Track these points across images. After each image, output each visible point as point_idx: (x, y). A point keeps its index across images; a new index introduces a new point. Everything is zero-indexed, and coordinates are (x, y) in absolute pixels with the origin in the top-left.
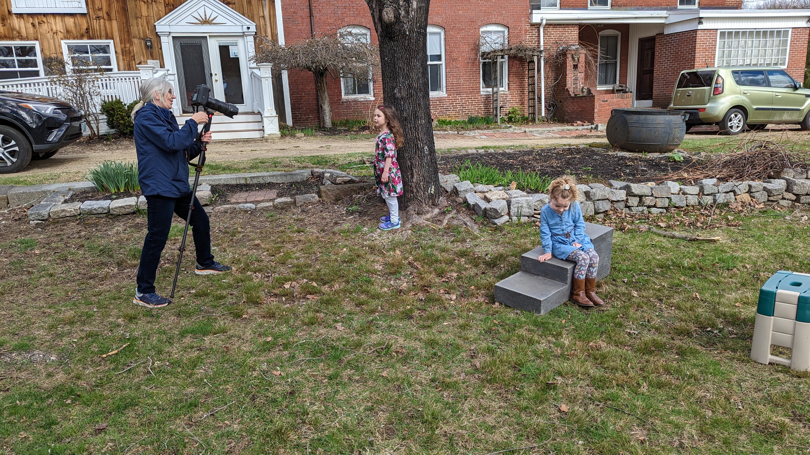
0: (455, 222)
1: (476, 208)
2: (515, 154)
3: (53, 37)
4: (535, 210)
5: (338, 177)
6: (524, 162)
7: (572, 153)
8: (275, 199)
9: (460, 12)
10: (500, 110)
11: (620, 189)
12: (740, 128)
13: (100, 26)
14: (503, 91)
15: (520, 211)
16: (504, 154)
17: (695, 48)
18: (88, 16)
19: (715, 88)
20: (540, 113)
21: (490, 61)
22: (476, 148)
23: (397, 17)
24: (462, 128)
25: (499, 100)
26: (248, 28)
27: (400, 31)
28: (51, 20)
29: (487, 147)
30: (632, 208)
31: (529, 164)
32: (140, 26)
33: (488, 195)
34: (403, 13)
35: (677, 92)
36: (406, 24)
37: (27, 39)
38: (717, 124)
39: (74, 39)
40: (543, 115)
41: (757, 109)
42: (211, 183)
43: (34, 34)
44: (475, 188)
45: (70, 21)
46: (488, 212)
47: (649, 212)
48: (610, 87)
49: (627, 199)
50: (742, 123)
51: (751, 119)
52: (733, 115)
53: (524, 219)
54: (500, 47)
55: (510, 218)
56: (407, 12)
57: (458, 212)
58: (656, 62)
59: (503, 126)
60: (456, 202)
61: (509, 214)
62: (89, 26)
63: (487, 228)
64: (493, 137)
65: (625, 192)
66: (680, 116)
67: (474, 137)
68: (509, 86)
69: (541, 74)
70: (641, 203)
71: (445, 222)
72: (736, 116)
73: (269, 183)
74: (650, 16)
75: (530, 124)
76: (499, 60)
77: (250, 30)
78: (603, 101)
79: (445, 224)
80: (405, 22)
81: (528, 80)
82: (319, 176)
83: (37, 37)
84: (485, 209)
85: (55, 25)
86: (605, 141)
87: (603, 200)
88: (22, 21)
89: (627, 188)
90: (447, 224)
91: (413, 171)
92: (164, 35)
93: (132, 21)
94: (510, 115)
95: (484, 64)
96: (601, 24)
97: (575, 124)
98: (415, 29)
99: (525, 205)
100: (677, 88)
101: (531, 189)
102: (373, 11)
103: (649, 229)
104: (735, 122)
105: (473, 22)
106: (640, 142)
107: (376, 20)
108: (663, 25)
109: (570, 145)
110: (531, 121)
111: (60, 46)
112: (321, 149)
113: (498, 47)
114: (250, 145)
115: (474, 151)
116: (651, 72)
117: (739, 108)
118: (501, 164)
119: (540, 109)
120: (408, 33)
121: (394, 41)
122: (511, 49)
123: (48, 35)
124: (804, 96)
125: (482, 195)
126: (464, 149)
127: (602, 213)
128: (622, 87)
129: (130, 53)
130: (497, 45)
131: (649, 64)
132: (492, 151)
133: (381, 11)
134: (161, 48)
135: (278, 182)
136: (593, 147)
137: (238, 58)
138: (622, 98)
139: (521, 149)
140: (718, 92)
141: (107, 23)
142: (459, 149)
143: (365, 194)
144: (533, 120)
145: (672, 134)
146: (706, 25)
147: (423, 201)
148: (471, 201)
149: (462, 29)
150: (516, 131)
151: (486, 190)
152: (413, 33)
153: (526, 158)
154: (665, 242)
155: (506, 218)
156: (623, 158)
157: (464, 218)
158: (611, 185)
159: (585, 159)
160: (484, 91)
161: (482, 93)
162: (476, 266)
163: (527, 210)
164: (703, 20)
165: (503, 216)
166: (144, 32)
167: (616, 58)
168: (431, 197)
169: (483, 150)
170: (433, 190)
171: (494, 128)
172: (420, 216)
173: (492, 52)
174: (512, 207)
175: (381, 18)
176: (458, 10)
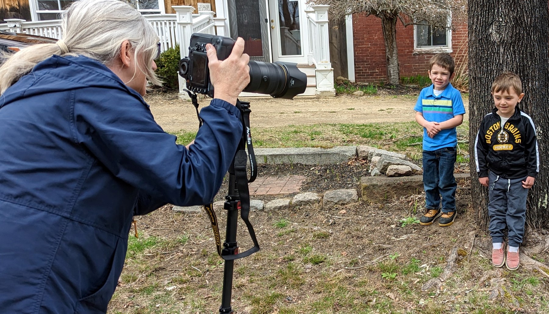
5: (389, 164)
8: (295, 194)
73: (295, 165)
82: (365, 158)
112: (381, 113)
135: (309, 163)
170: (546, 201)
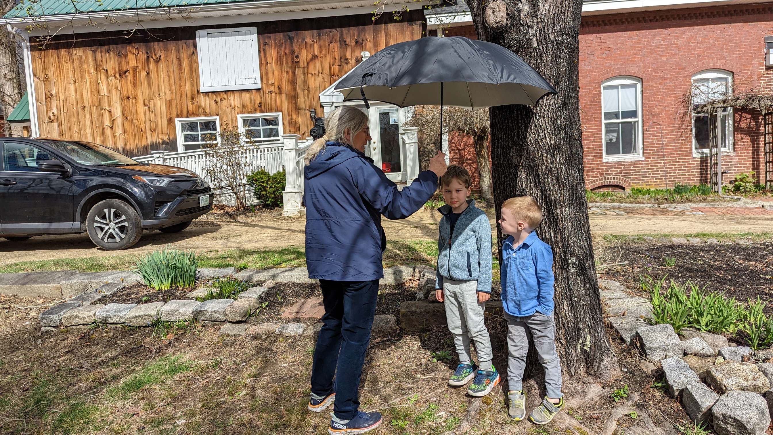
1: (687, 400)
2: (757, 249)
3: (231, 112)
9: (664, 59)
10: (722, 176)
13: (271, 99)
14: (726, 152)
18: (261, 91)
21: (707, 115)
23: (514, 16)
24: (666, 200)
25: (720, 164)
27: (520, 41)
28: (231, 96)
32: (306, 97)
33: (716, 370)
34: (525, 7)
36: (532, 27)
37: (211, 115)
39: (248, 113)
43: (216, 109)
44: (686, 344)
45: (246, 96)
46: (717, 420)
54: (722, 98)
57: (644, 402)
59: (727, 197)
60: (640, 371)
62: (261, 101)
64: (712, 214)
67: (682, 213)
68: (734, 145)
75: (769, 195)
76: (720, 114)
80: (530, 24)
83: (218, 113)
84: (710, 410)
85: (234, 101)
88: (207, 99)
92: (328, 105)
93: (300, 93)
94: (737, 183)
95: (698, 120)
98: (552, 37)
105: (683, 69)
110: (770, 191)
111: (236, 120)
113: (718, 97)
115: (683, 241)
120: (535, 45)
122: (738, 99)
123: (227, 110)
125: (700, 366)
126: (666, 236)
129: (296, 124)
130: (716, 95)
132: (713, 241)
137: (397, 125)
139: (767, 241)
141: (278, 97)
142: (658, 236)
148: (674, 378)
149: (667, 79)
150: (748, 206)
160: (698, 152)
161: (694, 155)
166: (310, 104)
168: (584, 357)
169: (698, 240)
170: (588, 343)
171: (714, 200)
173: (710, 103)
176: (661, 56)
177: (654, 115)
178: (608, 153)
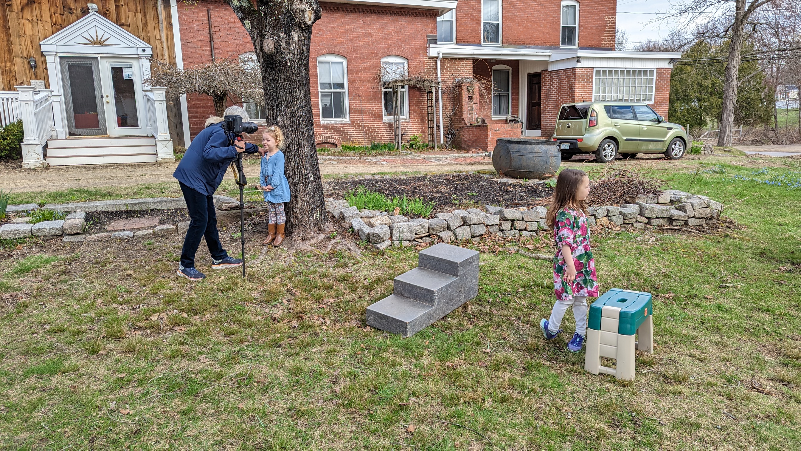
0: (339, 247)
1: (360, 233)
2: (408, 180)
4: (416, 234)
5: (224, 203)
6: (415, 188)
7: (460, 180)
8: (156, 226)
9: (362, 44)
10: (402, 137)
11: (495, 214)
12: (613, 157)
14: (404, 119)
15: (401, 235)
16: (397, 181)
17: (575, 84)
19: (590, 120)
20: (439, 141)
21: (391, 90)
22: (372, 174)
23: (278, 48)
24: (365, 154)
25: (400, 128)
26: (144, 50)
27: (281, 61)
29: (383, 173)
30: (505, 231)
31: (420, 190)
32: (23, 45)
33: (372, 220)
34: (284, 45)
35: (559, 124)
36: (287, 55)
38: (593, 153)
40: (442, 142)
41: (627, 140)
42: (87, 210)
44: (361, 214)
46: (371, 237)
47: (521, 235)
48: (503, 117)
49: (501, 223)
50: (614, 152)
51: (623, 148)
52: (606, 145)
53: (405, 243)
54: (401, 78)
55: (393, 243)
56: (288, 44)
57: (343, 237)
58: (542, 96)
59: (404, 152)
60: (342, 227)
61: (391, 238)
63: (370, 253)
64: (393, 163)
65: (499, 216)
66: (555, 146)
67: (375, 163)
68: (409, 114)
69: (439, 104)
70: (513, 227)
71: (330, 247)
72: (609, 146)
73: (152, 210)
74: (535, 53)
75: (430, 150)
76: (400, 90)
77: (145, 52)
78: (495, 131)
79: (329, 249)
80: (286, 53)
81: (428, 109)
84: (368, 234)
86: (492, 168)
87: (478, 224)
89: (501, 213)
90: (331, 249)
91: (297, 197)
92: (50, 55)
93: (14, 39)
94: (411, 142)
95: (386, 93)
96: (493, 59)
97: (471, 152)
98: (297, 61)
99: (406, 230)
100: (559, 119)
101: (414, 215)
102: (255, 42)
103: (518, 251)
104: (608, 151)
105: (374, 53)
106: (521, 169)
107: (258, 51)
108: (547, 63)
109: (460, 172)
110: (431, 148)
113: (398, 77)
114: (141, 169)
115: (370, 177)
116: (539, 104)
117: (612, 139)
118: (393, 189)
119: (439, 137)
120: (289, 64)
121: (275, 71)
122: (410, 80)
124: (666, 129)
125: (366, 220)
126: (361, 174)
127: (478, 236)
128: (514, 117)
129: (11, 72)
130: (397, 76)
131: (537, 97)
132: (387, 177)
133: (262, 42)
134: (46, 69)
135: (163, 208)
136: (481, 173)
137: (132, 81)
138: (512, 128)
139: (415, 175)
140: (593, 124)
142: (357, 175)
143: (251, 220)
144: (433, 147)
145: (549, 162)
146: (584, 64)
147: (308, 227)
148: (356, 227)
149: (364, 60)
150: (415, 158)
151: (371, 215)
152: (295, 64)
153: (418, 184)
154: (531, 264)
155: (389, 242)
156: (505, 184)
157: (348, 243)
158: (487, 210)
159: (472, 185)
160: (387, 119)
161: (384, 121)
162: (354, 290)
163: (408, 235)
164: (580, 59)
165: (384, 241)
166: (28, 51)
167: (508, 91)
168: (317, 223)
169: (379, 176)
170: (318, 215)
171: (395, 155)
172: (305, 241)
173: (393, 82)
174: (394, 232)
175: (262, 49)
176: (359, 41)
177: (356, 88)
178: (324, 116)
